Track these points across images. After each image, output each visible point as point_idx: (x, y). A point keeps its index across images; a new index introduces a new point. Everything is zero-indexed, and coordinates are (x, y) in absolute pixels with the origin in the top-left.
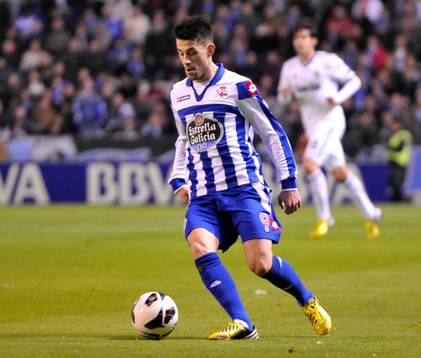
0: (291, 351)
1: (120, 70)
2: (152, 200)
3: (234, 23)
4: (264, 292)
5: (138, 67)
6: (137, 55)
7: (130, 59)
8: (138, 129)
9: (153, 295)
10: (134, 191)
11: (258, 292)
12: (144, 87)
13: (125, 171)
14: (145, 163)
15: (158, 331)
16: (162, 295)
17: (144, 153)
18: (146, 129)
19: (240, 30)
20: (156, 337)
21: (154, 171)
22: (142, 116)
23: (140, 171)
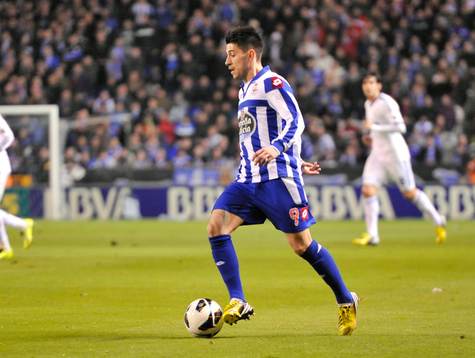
0: (462, 337)
1: (322, 112)
2: (348, 216)
3: (414, 73)
4: (440, 290)
5: (337, 108)
6: (336, 98)
7: (331, 103)
8: (337, 158)
9: (201, 302)
10: (334, 208)
11: (435, 289)
12: (341, 124)
13: (327, 193)
14: (342, 186)
15: (210, 331)
16: (209, 301)
17: (341, 178)
18: (343, 158)
19: (420, 79)
20: (209, 336)
21: (350, 193)
22: (341, 147)
23: (338, 192)
